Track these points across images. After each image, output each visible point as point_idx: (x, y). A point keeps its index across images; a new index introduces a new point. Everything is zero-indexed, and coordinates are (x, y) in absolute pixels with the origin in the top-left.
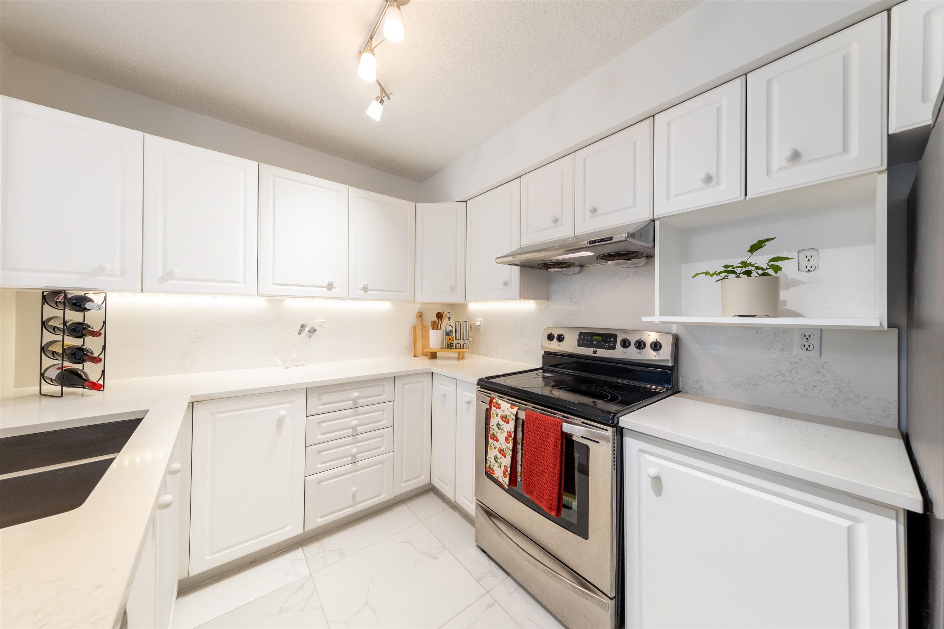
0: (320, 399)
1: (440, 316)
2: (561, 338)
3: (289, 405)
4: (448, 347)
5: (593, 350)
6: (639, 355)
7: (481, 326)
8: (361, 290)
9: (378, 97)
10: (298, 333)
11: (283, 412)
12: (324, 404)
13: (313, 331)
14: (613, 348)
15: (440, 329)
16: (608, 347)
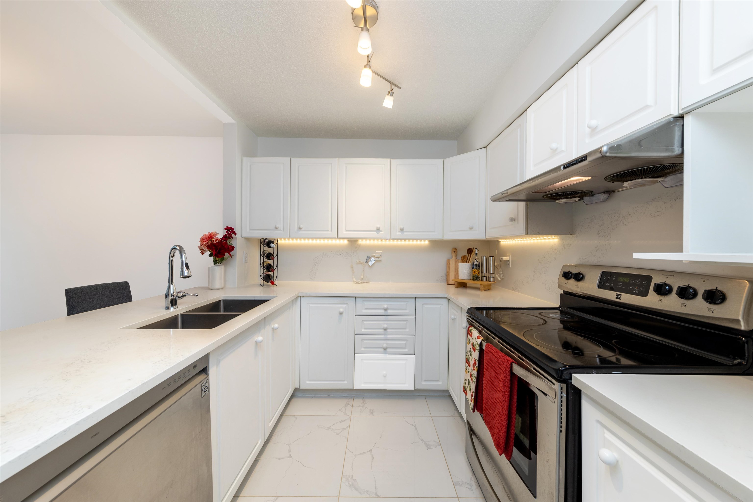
0: (363, 306)
1: (470, 251)
2: (579, 277)
3: (345, 306)
4: (473, 279)
5: (617, 294)
6: (684, 306)
7: (510, 262)
8: (399, 232)
11: (342, 310)
12: (365, 309)
14: (645, 294)
15: (468, 263)
16: (637, 292)
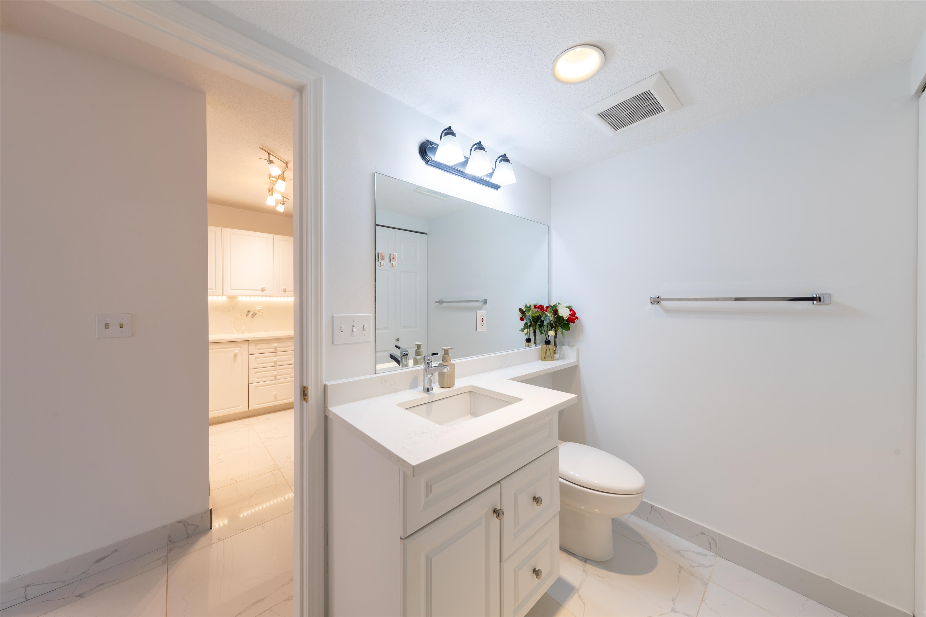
0: (256, 347)
3: (239, 348)
8: (282, 291)
9: (281, 202)
10: (246, 315)
11: (237, 351)
12: (258, 349)
13: (254, 315)
